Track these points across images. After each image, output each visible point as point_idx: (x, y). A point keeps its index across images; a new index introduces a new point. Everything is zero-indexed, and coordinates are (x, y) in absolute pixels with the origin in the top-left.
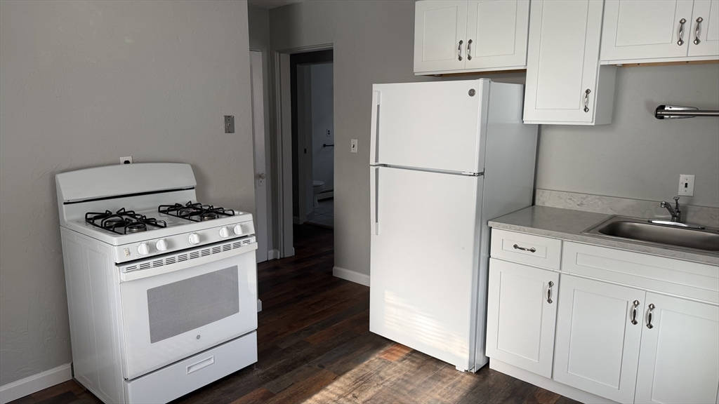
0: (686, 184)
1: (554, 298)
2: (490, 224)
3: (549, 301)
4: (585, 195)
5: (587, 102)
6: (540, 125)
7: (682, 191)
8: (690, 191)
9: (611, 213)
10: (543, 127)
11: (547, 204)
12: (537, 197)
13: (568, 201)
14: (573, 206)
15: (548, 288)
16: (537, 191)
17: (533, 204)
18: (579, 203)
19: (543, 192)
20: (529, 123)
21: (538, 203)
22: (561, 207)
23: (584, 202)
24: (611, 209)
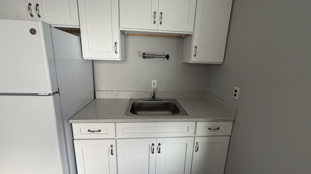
0: (154, 84)
1: (114, 152)
2: (70, 121)
3: (112, 154)
4: (118, 92)
5: (116, 49)
6: (92, 60)
7: (153, 86)
8: (155, 86)
9: (129, 98)
10: (94, 61)
11: (102, 97)
12: (96, 94)
13: (111, 95)
14: (113, 97)
15: (111, 148)
16: (96, 92)
17: (95, 98)
18: (116, 95)
19: (99, 92)
20: (87, 59)
21: (97, 97)
22: (108, 98)
23: (118, 95)
24: (129, 96)
